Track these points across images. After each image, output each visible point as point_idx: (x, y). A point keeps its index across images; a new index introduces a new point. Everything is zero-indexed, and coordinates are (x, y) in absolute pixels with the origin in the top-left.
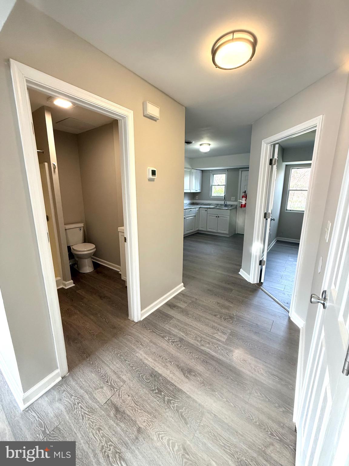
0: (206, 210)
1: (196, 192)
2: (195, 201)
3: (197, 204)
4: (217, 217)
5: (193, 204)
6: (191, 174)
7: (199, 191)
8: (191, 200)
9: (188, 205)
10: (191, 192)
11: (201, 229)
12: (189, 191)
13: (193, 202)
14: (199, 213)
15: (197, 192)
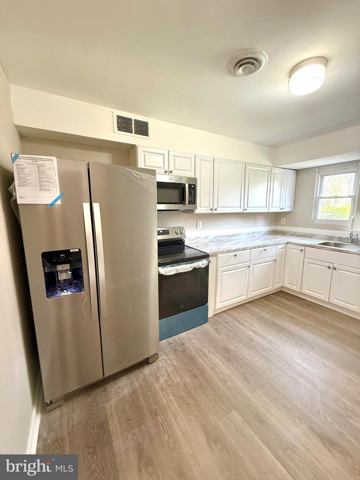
0: (302, 251)
1: (281, 211)
2: (279, 228)
3: (283, 233)
4: (329, 268)
5: (275, 233)
6: (270, 177)
7: (286, 210)
8: (270, 226)
9: (262, 235)
10: (270, 211)
11: (287, 285)
12: (265, 210)
13: (275, 229)
14: (284, 254)
15: (283, 210)
